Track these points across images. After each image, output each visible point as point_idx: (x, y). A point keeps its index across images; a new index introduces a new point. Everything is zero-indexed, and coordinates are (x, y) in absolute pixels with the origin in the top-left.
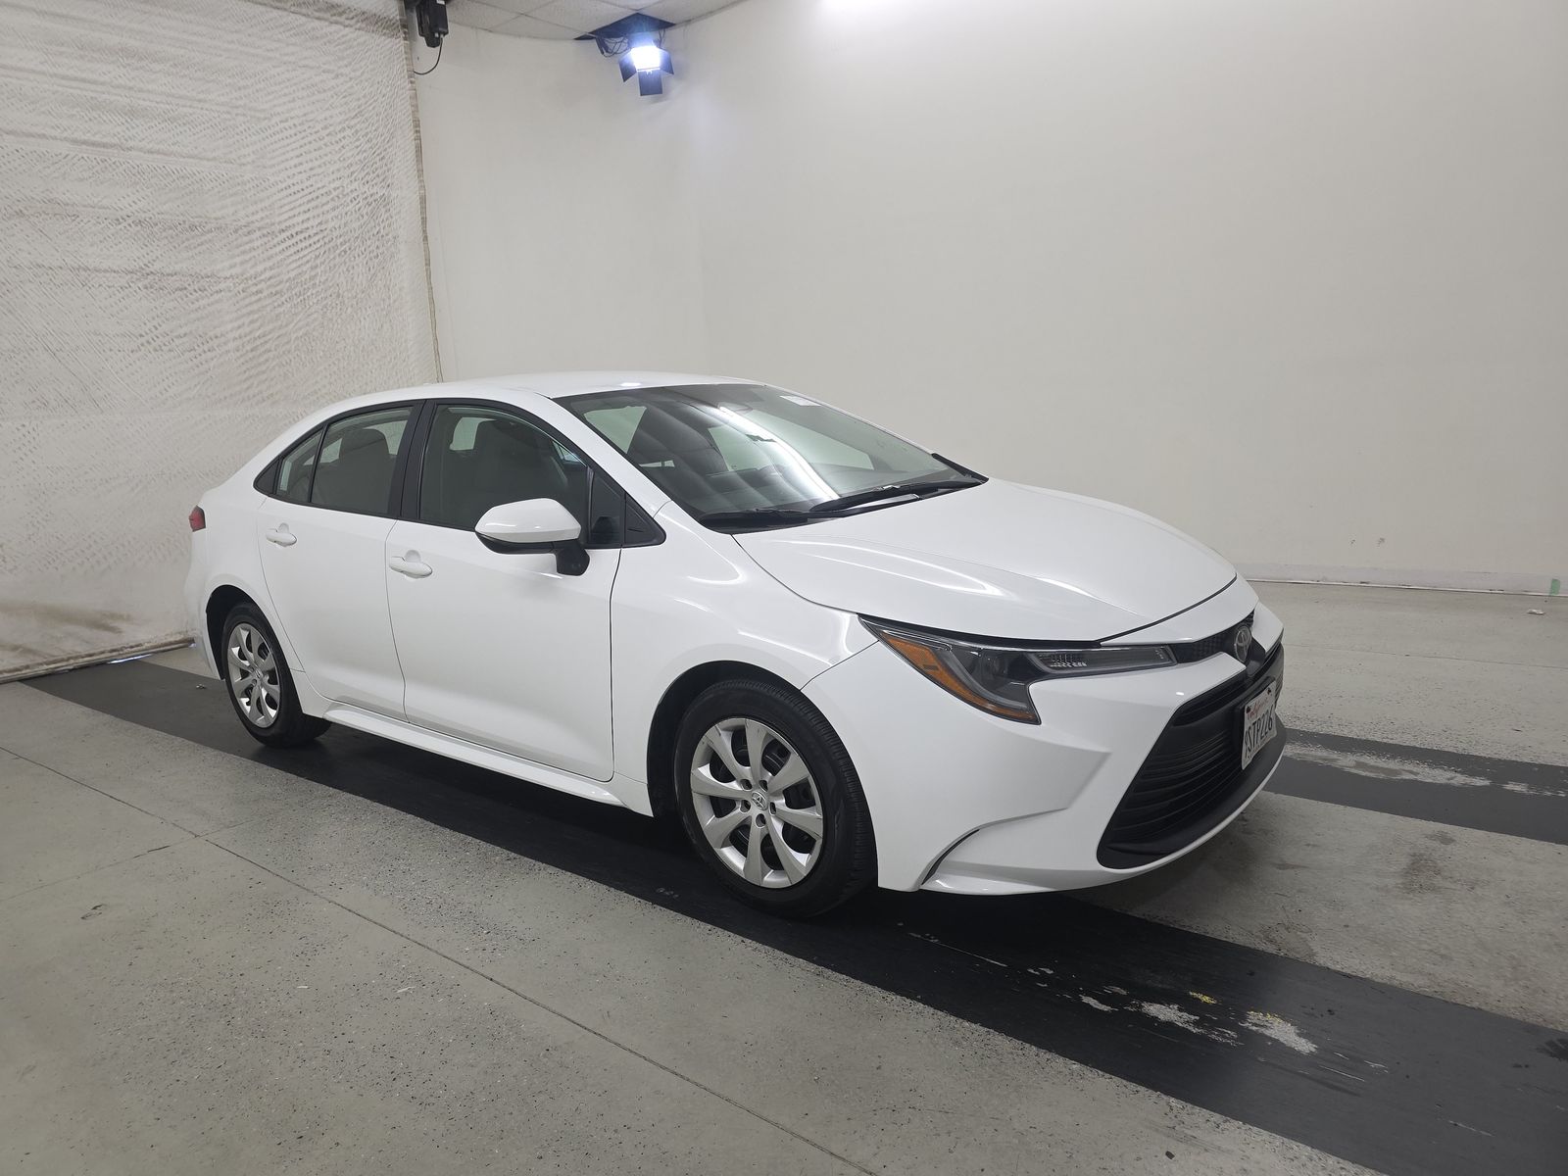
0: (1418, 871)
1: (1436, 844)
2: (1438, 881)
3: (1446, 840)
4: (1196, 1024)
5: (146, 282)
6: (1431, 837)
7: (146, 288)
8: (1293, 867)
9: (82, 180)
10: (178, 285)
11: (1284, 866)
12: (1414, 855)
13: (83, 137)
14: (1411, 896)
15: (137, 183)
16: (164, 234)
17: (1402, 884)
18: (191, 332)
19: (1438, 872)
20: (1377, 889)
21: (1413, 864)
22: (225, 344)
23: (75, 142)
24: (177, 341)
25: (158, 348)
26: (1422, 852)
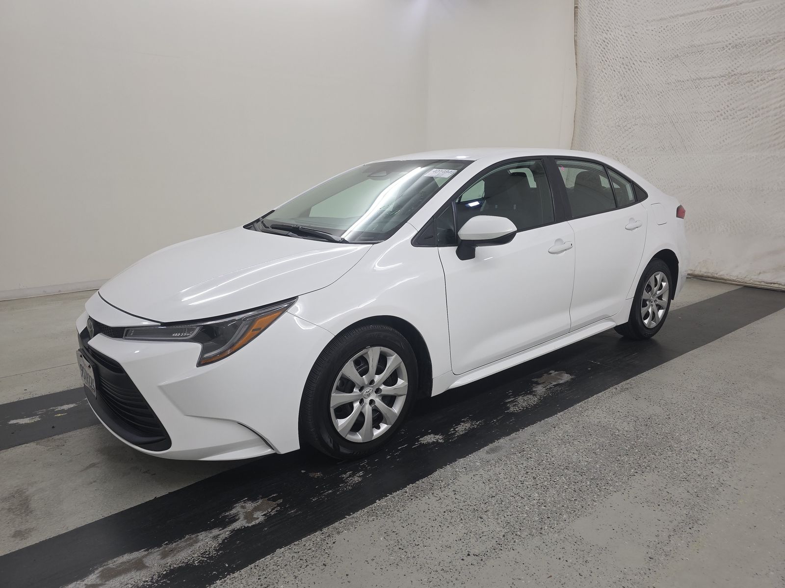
0: (21, 504)
1: (23, 527)
2: (7, 505)
3: (18, 534)
4: (54, 410)
5: (730, 80)
6: (29, 531)
7: (729, 84)
8: (88, 468)
9: (710, 30)
10: (749, 79)
11: (93, 465)
12: (31, 512)
13: (718, 5)
14: (15, 489)
15: (740, 23)
16: (749, 50)
17: (25, 492)
18: (748, 107)
19: (10, 510)
20: (36, 482)
21: (28, 507)
22: (768, 112)
23: (712, 9)
24: (739, 113)
25: (726, 117)
26: (28, 517)
